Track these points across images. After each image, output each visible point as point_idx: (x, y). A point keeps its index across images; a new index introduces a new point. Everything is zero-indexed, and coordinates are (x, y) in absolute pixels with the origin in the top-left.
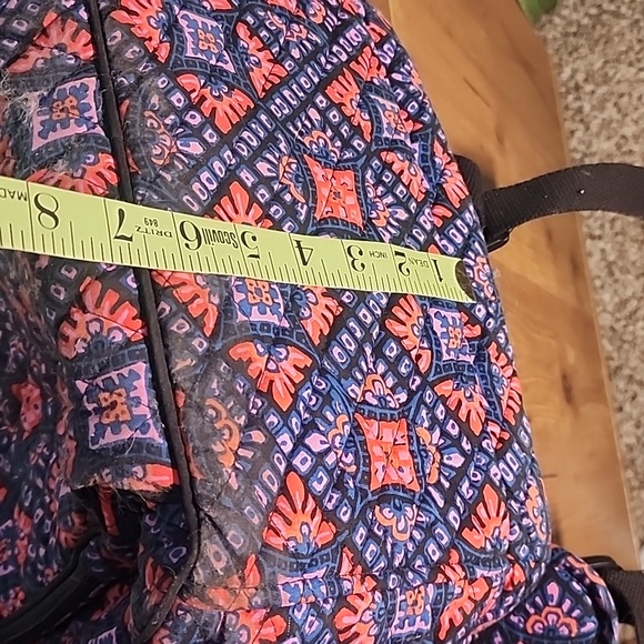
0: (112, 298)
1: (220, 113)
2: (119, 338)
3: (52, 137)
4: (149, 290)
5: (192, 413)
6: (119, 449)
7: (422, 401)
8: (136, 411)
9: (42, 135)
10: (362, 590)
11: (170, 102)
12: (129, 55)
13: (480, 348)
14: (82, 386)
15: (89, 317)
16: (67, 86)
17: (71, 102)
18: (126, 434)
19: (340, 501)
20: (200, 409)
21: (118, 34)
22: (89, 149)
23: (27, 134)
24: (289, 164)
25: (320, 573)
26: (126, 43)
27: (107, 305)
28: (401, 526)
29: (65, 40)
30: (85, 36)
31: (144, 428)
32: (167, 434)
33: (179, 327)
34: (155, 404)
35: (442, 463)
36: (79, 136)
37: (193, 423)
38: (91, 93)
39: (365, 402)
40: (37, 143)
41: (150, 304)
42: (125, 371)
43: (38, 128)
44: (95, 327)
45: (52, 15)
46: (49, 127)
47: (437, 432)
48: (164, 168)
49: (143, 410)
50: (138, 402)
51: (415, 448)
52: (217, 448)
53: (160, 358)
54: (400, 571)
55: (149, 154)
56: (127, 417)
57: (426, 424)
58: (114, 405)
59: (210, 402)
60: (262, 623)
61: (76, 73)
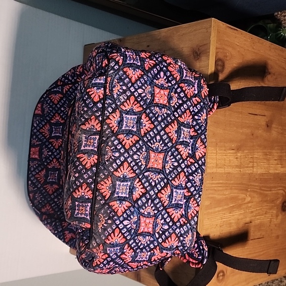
0: (88, 189)
1: (127, 143)
2: (87, 197)
3: (86, 148)
4: (95, 189)
5: (96, 216)
6: (81, 218)
7: (161, 213)
8: (86, 212)
9: (84, 147)
10: (129, 252)
11: (114, 144)
12: (107, 132)
13: (189, 199)
14: (77, 203)
15: (83, 191)
16: (92, 137)
17: (92, 141)
18: (83, 216)
19: (128, 235)
20: (98, 216)
21: (106, 126)
22: (92, 154)
23: (81, 145)
24: (144, 154)
25: (119, 248)
26: (107, 129)
27: (87, 190)
28: (144, 241)
29: (95, 125)
30: (99, 125)
31: (87, 216)
32: (91, 218)
33: (99, 198)
34: (90, 212)
35: (162, 227)
36: (92, 150)
37: (96, 218)
38: (97, 140)
39: (144, 213)
40: (82, 148)
41: (95, 192)
42: (86, 204)
43: (83, 145)
44: (83, 194)
45: (93, 117)
46: (86, 145)
47: (163, 220)
48: (107, 161)
49: (87, 212)
50: (87, 210)
51: (154, 224)
52: (99, 224)
53: (93, 204)
54: (142, 249)
55: (105, 158)
56: (84, 213)
57: (160, 219)
58: (82, 210)
59: (100, 215)
60: (102, 256)
61: (95, 134)
